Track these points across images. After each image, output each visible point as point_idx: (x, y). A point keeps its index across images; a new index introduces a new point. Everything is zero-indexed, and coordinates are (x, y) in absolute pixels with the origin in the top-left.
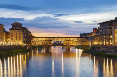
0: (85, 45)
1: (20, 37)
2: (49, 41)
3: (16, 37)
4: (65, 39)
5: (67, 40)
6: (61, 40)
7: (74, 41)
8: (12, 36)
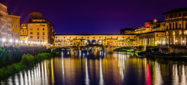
1: (44, 34)
2: (81, 40)
3: (38, 34)
8: (31, 33)
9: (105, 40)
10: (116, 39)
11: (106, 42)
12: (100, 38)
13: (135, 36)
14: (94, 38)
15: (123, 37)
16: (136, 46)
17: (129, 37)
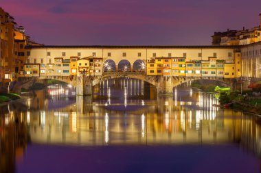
0: (230, 76)
2: (91, 60)
4: (154, 55)
7: (187, 60)
9: (153, 61)
10: (181, 59)
11: (156, 66)
12: (139, 55)
13: (231, 51)
15: (200, 55)
16: (233, 77)
17: (215, 54)
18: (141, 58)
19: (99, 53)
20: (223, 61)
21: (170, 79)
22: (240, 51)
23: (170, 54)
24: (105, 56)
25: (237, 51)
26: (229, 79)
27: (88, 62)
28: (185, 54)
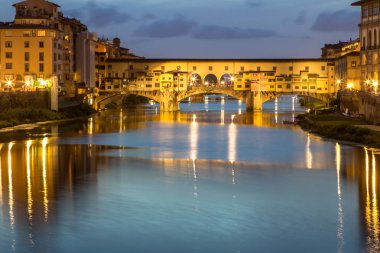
0: (323, 91)
1: (41, 58)
2: (175, 74)
3: (27, 59)
4: (242, 68)
5: (247, 73)
6: (224, 72)
7: (276, 74)
8: (9, 55)
9: (241, 74)
10: (271, 73)
11: (243, 80)
12: (227, 68)
13: (325, 64)
14: (211, 68)
15: (291, 69)
16: (326, 92)
17: (307, 68)
18: (228, 72)
19: (184, 67)
20: (315, 76)
21: (259, 95)
22: (333, 65)
23: (259, 68)
24: (190, 69)
25: (330, 65)
26: (322, 95)
27: (171, 76)
28: (275, 68)
